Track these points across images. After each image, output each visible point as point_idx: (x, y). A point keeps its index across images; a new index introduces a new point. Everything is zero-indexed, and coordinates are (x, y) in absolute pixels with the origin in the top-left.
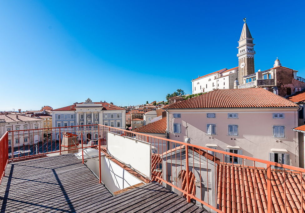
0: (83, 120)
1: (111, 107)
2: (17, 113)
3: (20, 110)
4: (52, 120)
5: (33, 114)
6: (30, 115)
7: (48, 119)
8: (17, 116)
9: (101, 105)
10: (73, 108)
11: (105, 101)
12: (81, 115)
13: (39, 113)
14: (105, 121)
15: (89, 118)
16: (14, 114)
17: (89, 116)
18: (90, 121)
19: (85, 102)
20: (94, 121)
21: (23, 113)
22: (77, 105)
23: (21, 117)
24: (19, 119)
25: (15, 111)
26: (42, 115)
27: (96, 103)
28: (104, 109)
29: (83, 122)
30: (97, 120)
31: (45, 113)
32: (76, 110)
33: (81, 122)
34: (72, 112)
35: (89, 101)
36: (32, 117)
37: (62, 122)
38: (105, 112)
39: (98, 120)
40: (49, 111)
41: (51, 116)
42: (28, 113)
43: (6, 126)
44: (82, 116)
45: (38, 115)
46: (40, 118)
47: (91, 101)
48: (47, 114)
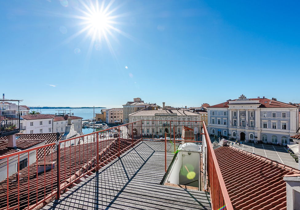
0: (236, 118)
1: (272, 104)
2: (184, 109)
3: (186, 107)
4: (207, 115)
5: (195, 110)
6: (192, 111)
7: (205, 115)
8: (184, 111)
9: (258, 101)
10: (226, 105)
11: (264, 97)
12: (234, 112)
13: (198, 109)
14: (263, 121)
15: (243, 116)
16: (182, 109)
17: (243, 113)
18: (244, 119)
19: (238, 98)
20: (248, 119)
21: (188, 109)
22: (230, 102)
23: (186, 112)
24: (185, 114)
25: (183, 107)
26: (201, 111)
27: (253, 99)
28: (262, 106)
29: (236, 120)
30: (252, 118)
31: (203, 109)
32: (228, 107)
33: (234, 120)
34: (225, 109)
35: (243, 97)
36: (193, 112)
37: (216, 118)
38: (263, 110)
39: (254, 119)
40: (205, 108)
41: (207, 112)
42: (191, 109)
43: (177, 118)
44: (235, 114)
45: (198, 111)
46: (199, 114)
47: (246, 98)
48: (204, 111)
